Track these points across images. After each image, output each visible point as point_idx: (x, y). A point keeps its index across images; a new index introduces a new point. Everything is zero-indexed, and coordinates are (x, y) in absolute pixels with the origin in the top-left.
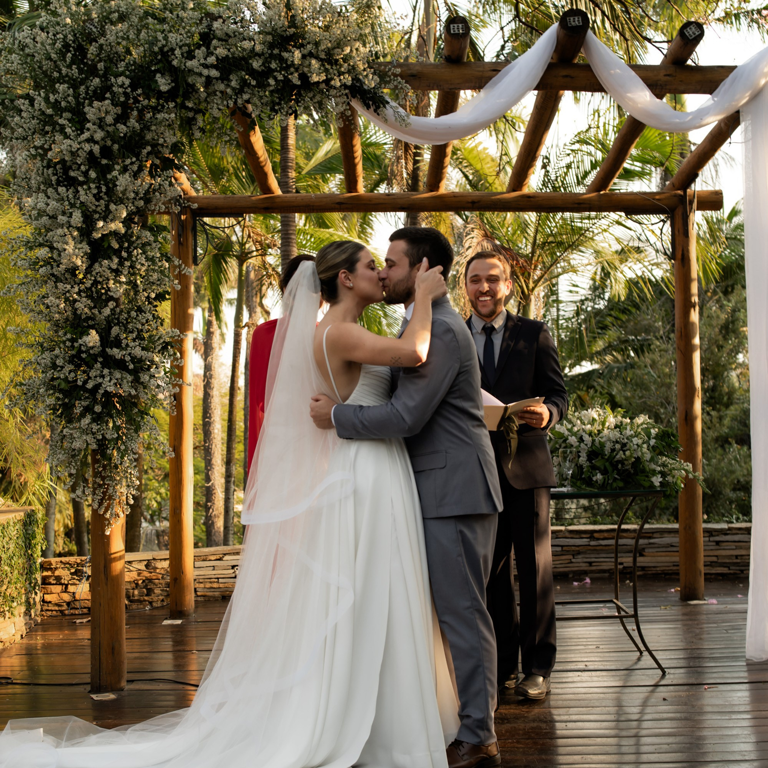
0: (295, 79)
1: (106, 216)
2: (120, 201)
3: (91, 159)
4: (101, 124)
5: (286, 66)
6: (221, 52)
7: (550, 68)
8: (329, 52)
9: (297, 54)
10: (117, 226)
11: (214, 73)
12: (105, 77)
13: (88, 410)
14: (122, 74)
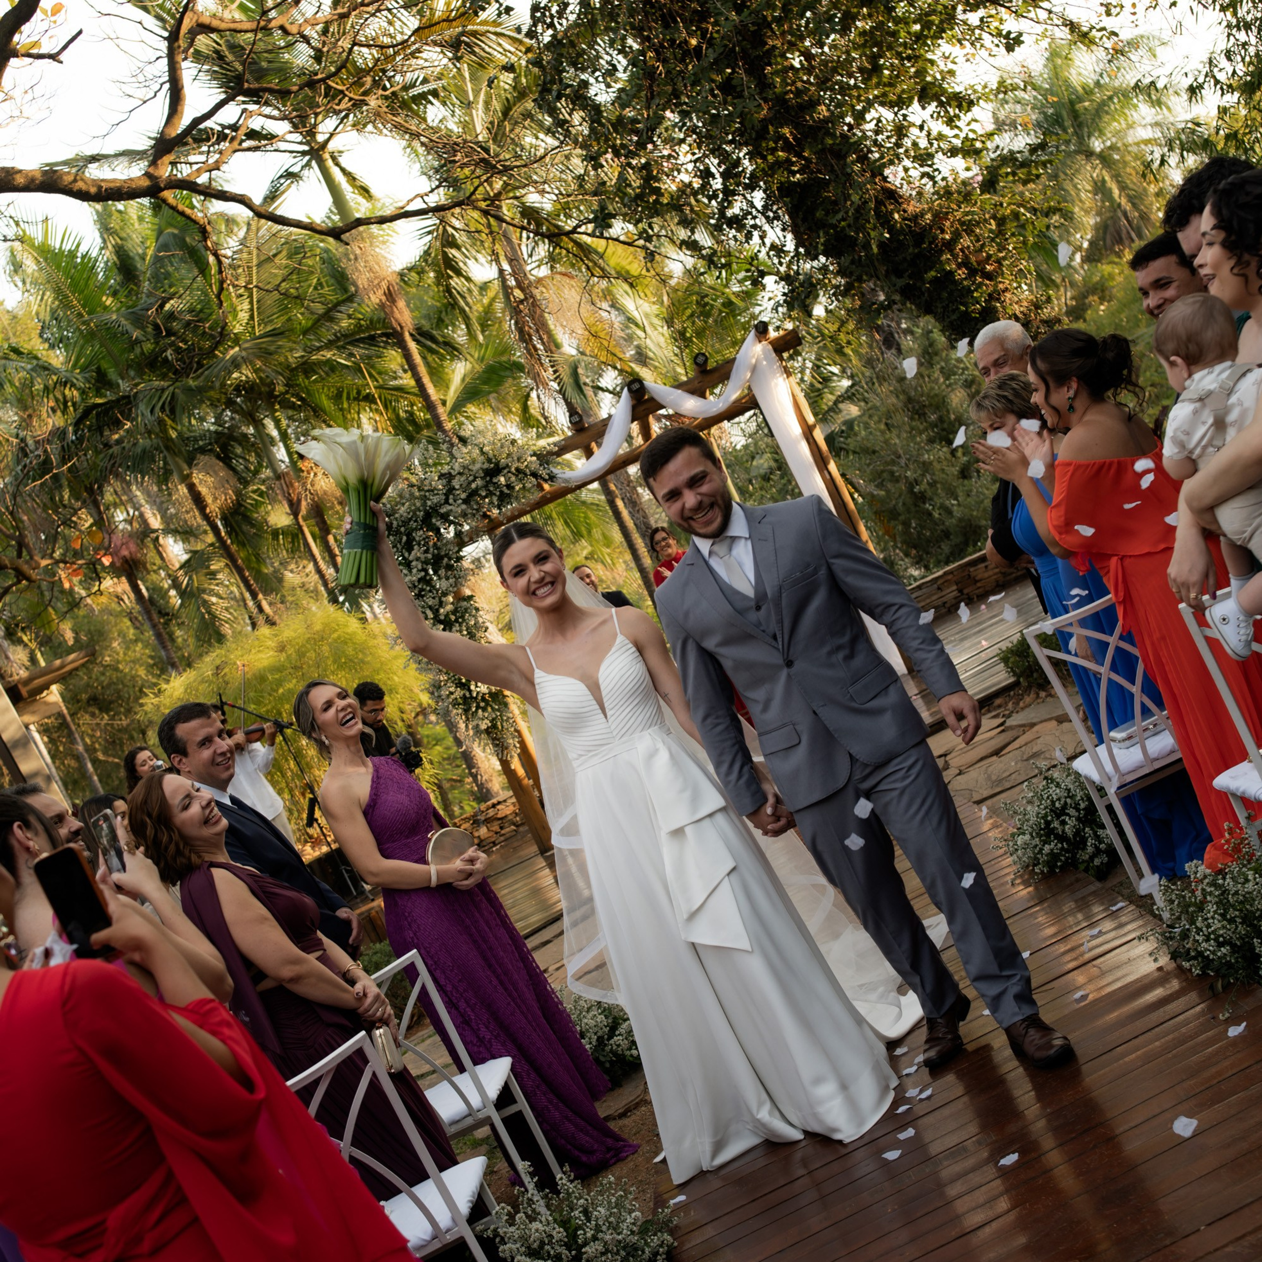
0: (506, 491)
1: (441, 604)
2: (445, 594)
3: (420, 580)
4: (418, 559)
5: (497, 485)
6: (463, 496)
7: (634, 408)
8: (517, 469)
9: (502, 479)
10: (449, 607)
11: (464, 507)
12: (409, 535)
13: (478, 707)
14: (416, 529)
